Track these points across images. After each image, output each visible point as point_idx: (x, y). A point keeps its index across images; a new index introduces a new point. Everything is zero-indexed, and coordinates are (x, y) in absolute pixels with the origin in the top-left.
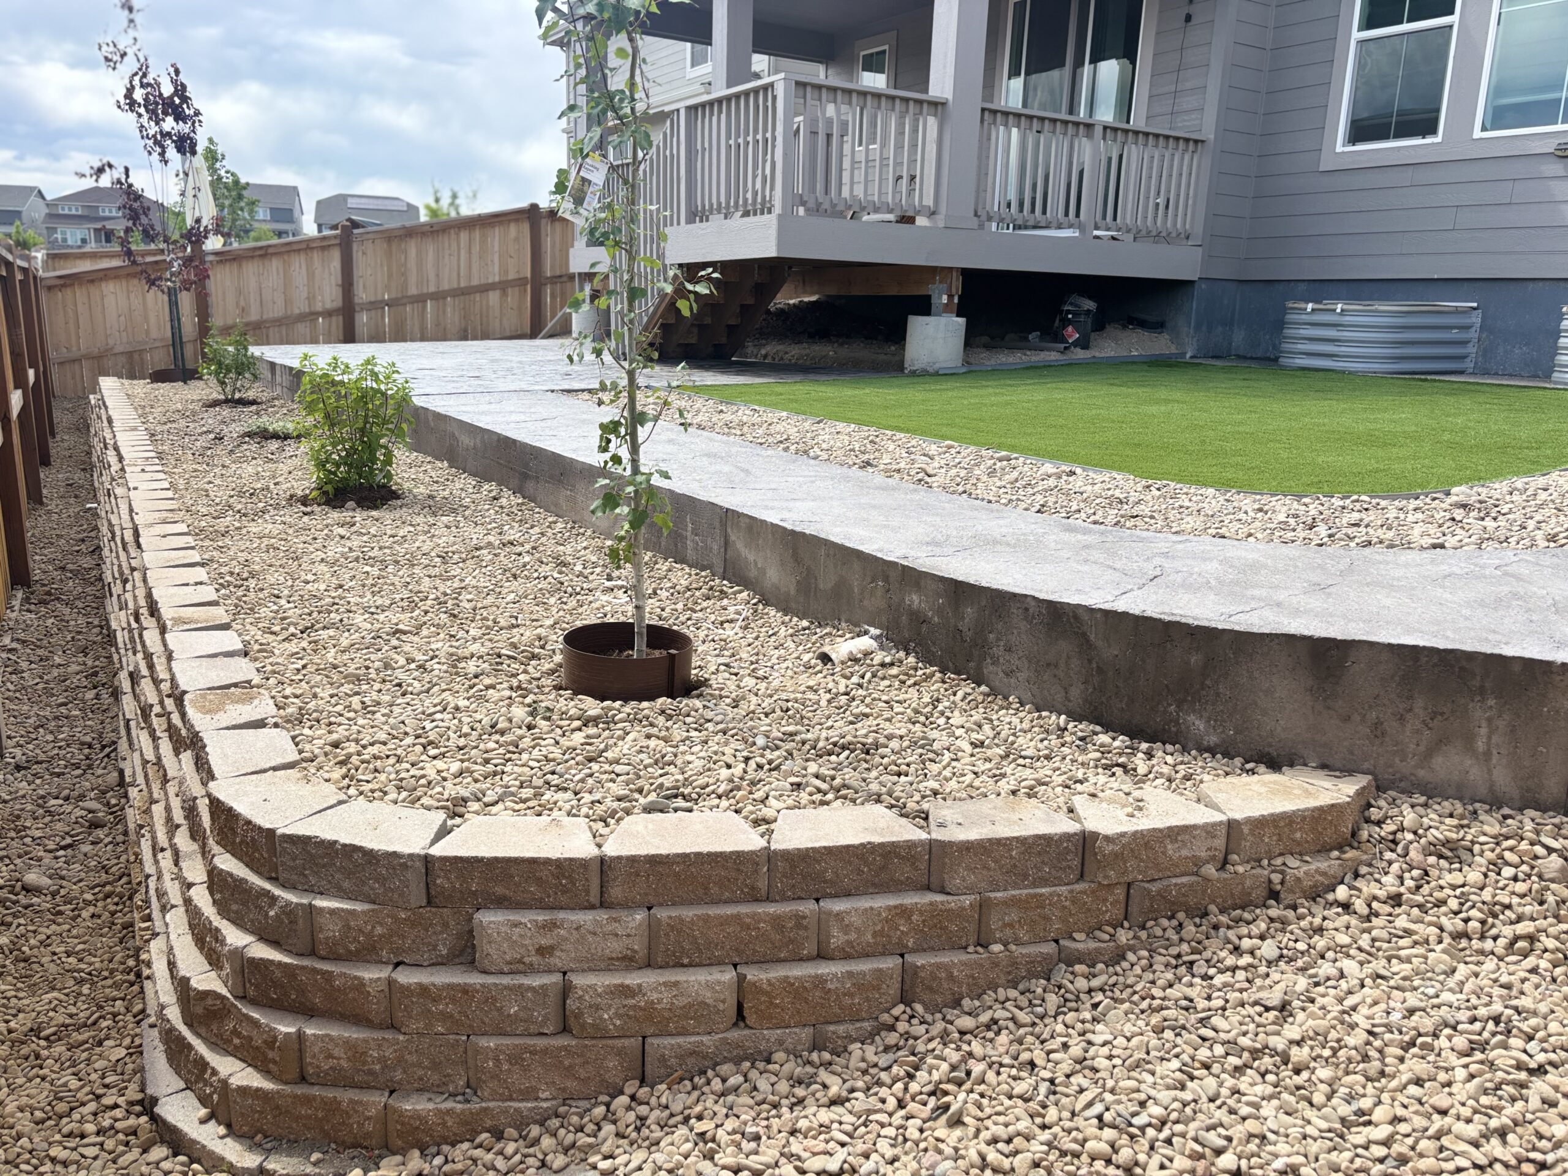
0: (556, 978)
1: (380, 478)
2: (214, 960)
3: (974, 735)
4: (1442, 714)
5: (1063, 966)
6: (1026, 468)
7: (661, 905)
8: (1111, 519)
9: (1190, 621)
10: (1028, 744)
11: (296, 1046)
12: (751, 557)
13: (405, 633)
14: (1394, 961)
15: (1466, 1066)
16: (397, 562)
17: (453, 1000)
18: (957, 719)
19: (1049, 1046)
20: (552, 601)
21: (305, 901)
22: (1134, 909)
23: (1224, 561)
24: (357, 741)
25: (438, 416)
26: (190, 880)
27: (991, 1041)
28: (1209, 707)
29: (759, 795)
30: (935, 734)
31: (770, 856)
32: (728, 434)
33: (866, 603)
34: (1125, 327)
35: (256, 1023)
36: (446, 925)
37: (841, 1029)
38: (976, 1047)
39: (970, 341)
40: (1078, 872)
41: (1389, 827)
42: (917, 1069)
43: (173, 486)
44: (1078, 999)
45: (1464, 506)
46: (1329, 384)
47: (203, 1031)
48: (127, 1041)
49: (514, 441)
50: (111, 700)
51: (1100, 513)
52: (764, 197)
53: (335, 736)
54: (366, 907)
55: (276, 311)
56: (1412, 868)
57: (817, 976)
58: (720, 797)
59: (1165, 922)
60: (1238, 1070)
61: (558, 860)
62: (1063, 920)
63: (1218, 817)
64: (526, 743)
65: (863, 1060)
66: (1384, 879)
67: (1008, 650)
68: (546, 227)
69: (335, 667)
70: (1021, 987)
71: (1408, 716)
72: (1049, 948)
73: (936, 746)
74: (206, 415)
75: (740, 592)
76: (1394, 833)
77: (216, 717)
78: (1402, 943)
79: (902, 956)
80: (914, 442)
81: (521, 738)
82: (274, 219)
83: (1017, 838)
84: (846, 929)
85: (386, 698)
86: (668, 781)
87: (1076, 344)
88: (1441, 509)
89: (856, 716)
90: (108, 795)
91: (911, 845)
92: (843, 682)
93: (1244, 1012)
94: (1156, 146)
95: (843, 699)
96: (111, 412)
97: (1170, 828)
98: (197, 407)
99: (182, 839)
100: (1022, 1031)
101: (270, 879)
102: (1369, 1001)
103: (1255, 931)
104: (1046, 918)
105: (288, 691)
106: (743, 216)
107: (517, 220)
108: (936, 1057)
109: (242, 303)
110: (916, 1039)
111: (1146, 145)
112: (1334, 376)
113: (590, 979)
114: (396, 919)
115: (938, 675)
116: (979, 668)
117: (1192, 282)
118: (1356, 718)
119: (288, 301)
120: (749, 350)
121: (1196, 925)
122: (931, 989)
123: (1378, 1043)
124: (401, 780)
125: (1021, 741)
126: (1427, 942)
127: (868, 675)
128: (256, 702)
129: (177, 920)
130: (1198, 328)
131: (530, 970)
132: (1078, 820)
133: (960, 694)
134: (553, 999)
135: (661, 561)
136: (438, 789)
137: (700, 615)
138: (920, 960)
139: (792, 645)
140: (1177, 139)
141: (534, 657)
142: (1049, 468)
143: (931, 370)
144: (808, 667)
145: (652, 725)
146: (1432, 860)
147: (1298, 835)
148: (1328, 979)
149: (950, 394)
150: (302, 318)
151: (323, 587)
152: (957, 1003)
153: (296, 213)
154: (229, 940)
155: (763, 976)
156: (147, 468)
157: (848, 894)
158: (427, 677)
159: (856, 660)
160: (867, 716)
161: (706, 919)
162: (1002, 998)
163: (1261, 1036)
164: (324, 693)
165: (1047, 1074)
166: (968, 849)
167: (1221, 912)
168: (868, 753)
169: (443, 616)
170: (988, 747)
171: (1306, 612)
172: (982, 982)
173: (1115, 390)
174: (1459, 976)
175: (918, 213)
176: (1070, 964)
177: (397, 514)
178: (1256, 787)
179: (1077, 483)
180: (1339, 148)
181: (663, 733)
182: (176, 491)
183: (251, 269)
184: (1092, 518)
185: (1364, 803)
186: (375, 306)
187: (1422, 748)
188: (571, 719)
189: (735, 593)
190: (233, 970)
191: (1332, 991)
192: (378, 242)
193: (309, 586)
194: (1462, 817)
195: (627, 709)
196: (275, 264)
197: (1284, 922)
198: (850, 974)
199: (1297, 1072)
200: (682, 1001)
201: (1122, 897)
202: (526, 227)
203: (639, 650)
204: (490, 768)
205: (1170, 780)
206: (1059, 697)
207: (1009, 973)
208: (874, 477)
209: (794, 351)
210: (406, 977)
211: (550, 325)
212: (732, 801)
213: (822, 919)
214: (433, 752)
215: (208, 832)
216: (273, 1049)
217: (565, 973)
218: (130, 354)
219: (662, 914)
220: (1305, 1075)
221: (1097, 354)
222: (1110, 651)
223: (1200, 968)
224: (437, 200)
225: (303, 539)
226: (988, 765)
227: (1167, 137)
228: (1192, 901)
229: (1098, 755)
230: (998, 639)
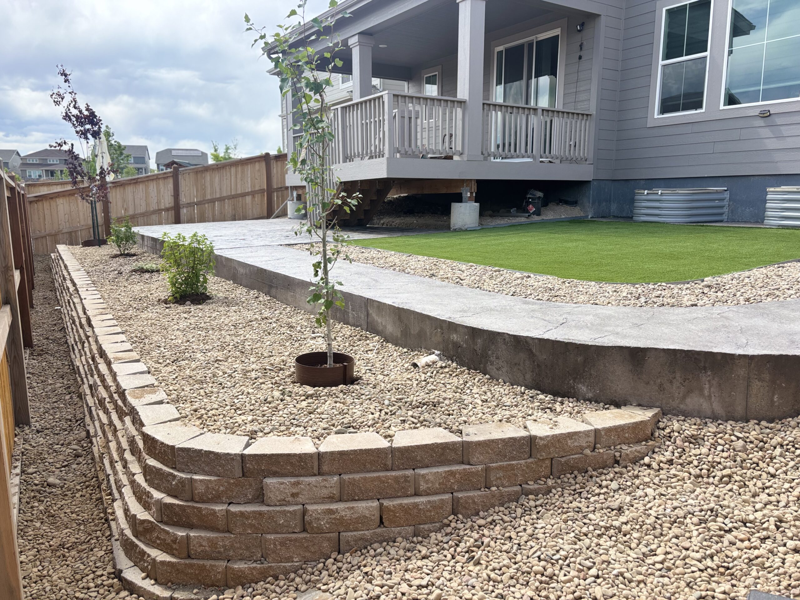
0: (300, 507)
1: (201, 290)
2: (146, 506)
3: (483, 397)
4: (688, 379)
5: (524, 496)
6: (507, 275)
7: (345, 473)
8: (545, 298)
9: (577, 342)
10: (507, 400)
11: (186, 542)
12: (379, 321)
13: (221, 361)
14: (669, 488)
15: (697, 530)
16: (213, 329)
17: (255, 518)
18: (475, 390)
19: (517, 530)
20: (288, 344)
21: (189, 477)
22: (554, 470)
23: (596, 315)
24: (205, 409)
25: (227, 259)
26: (134, 472)
27: (493, 529)
28: (588, 381)
29: (387, 425)
30: (465, 397)
31: (392, 450)
32: (367, 263)
33: (433, 339)
34: (558, 204)
35: (167, 533)
36: (251, 485)
37: (426, 527)
38: (486, 532)
39: (482, 214)
40: (529, 454)
41: (668, 430)
42: (460, 542)
43: (102, 297)
44: (530, 510)
45: (709, 286)
46: (656, 229)
47: (142, 539)
48: (104, 548)
49: (265, 270)
50: (78, 399)
51: (540, 295)
52: (380, 149)
53: (194, 407)
54: (216, 478)
55: (142, 209)
56: (678, 448)
57: (415, 503)
58: (369, 427)
59: (569, 476)
60: (600, 536)
61: (300, 454)
62: (523, 476)
63: (590, 428)
64: (281, 407)
65: (436, 539)
66: (665, 453)
67: (497, 358)
68: (274, 165)
69: (191, 377)
70: (505, 506)
71: (674, 381)
72: (518, 488)
73: (466, 402)
74: (112, 262)
75: (375, 337)
76: (670, 433)
77: (141, 400)
78: (673, 480)
79: (452, 493)
80: (455, 264)
81: (278, 405)
82: (135, 163)
83: (501, 439)
84: (427, 482)
85: (215, 390)
86: (346, 421)
87: (534, 213)
88: (698, 288)
89: (430, 390)
90: (82, 442)
91: (454, 443)
92: (423, 375)
93: (603, 512)
94: (568, 118)
95: (424, 383)
96: (66, 262)
97: (569, 433)
98: (107, 258)
99: (128, 455)
100: (506, 524)
101: (172, 468)
102: (657, 505)
103: (608, 477)
104: (516, 475)
105: (171, 388)
106: (369, 159)
107: (259, 161)
108: (468, 537)
109: (125, 206)
110: (459, 529)
111: (563, 117)
112: (659, 225)
113: (315, 507)
114: (229, 483)
115: (467, 371)
116: (485, 367)
117: (590, 181)
118: (652, 382)
119: (147, 205)
120: (375, 221)
121: (583, 477)
122: (465, 507)
123: (659, 522)
124: (227, 424)
125: (504, 399)
126: (684, 479)
127: (435, 372)
128: (158, 393)
129: (127, 491)
130: (593, 203)
131: (289, 504)
132: (529, 431)
133: (477, 379)
134: (299, 517)
135: (337, 324)
136: (244, 427)
137: (356, 348)
138: (460, 495)
139: (400, 360)
140: (578, 114)
141: (281, 369)
142: (518, 275)
143: (463, 229)
144: (407, 370)
145: (337, 397)
146: (687, 444)
147: (627, 435)
148: (640, 497)
149: (472, 240)
150: (154, 212)
151: (180, 341)
152: (477, 514)
153: (147, 159)
154: (155, 496)
155: (391, 503)
156: (89, 289)
157: (427, 467)
158: (233, 380)
159: (429, 366)
160: (434, 390)
161: (365, 479)
162: (497, 511)
163: (610, 521)
164: (187, 388)
165: (517, 542)
166: (479, 444)
167: (594, 470)
168: (435, 406)
169: (238, 353)
170: (490, 402)
171: (629, 336)
172: (488, 504)
173: (552, 236)
174: (696, 493)
175: (454, 154)
176: (527, 495)
177: (211, 306)
178: (608, 415)
179: (531, 281)
180: (656, 116)
181: (342, 401)
182: (104, 299)
183: (129, 189)
184: (537, 297)
185: (656, 420)
186: (190, 205)
187: (681, 395)
188: (300, 396)
189: (372, 337)
190: (157, 510)
191: (641, 502)
192: (191, 174)
193: (173, 341)
194: (700, 425)
195: (326, 391)
196: (141, 187)
197: (621, 474)
198: (429, 502)
199: (625, 535)
200: (356, 516)
201: (549, 464)
202: (263, 164)
203: (330, 364)
204: (265, 418)
205: (571, 414)
206: (521, 379)
207: (500, 500)
208: (436, 281)
209: (397, 221)
210: (234, 509)
211: (276, 212)
212: (375, 428)
213: (416, 478)
214: (239, 412)
215: (142, 450)
216: (175, 543)
217: (303, 505)
218: (70, 233)
219: (345, 477)
220: (628, 536)
221: (545, 218)
222: (542, 357)
223: (584, 495)
224: (216, 150)
225: (167, 320)
226: (489, 410)
227: (573, 114)
228: (580, 466)
229: (539, 404)
230: (493, 354)
